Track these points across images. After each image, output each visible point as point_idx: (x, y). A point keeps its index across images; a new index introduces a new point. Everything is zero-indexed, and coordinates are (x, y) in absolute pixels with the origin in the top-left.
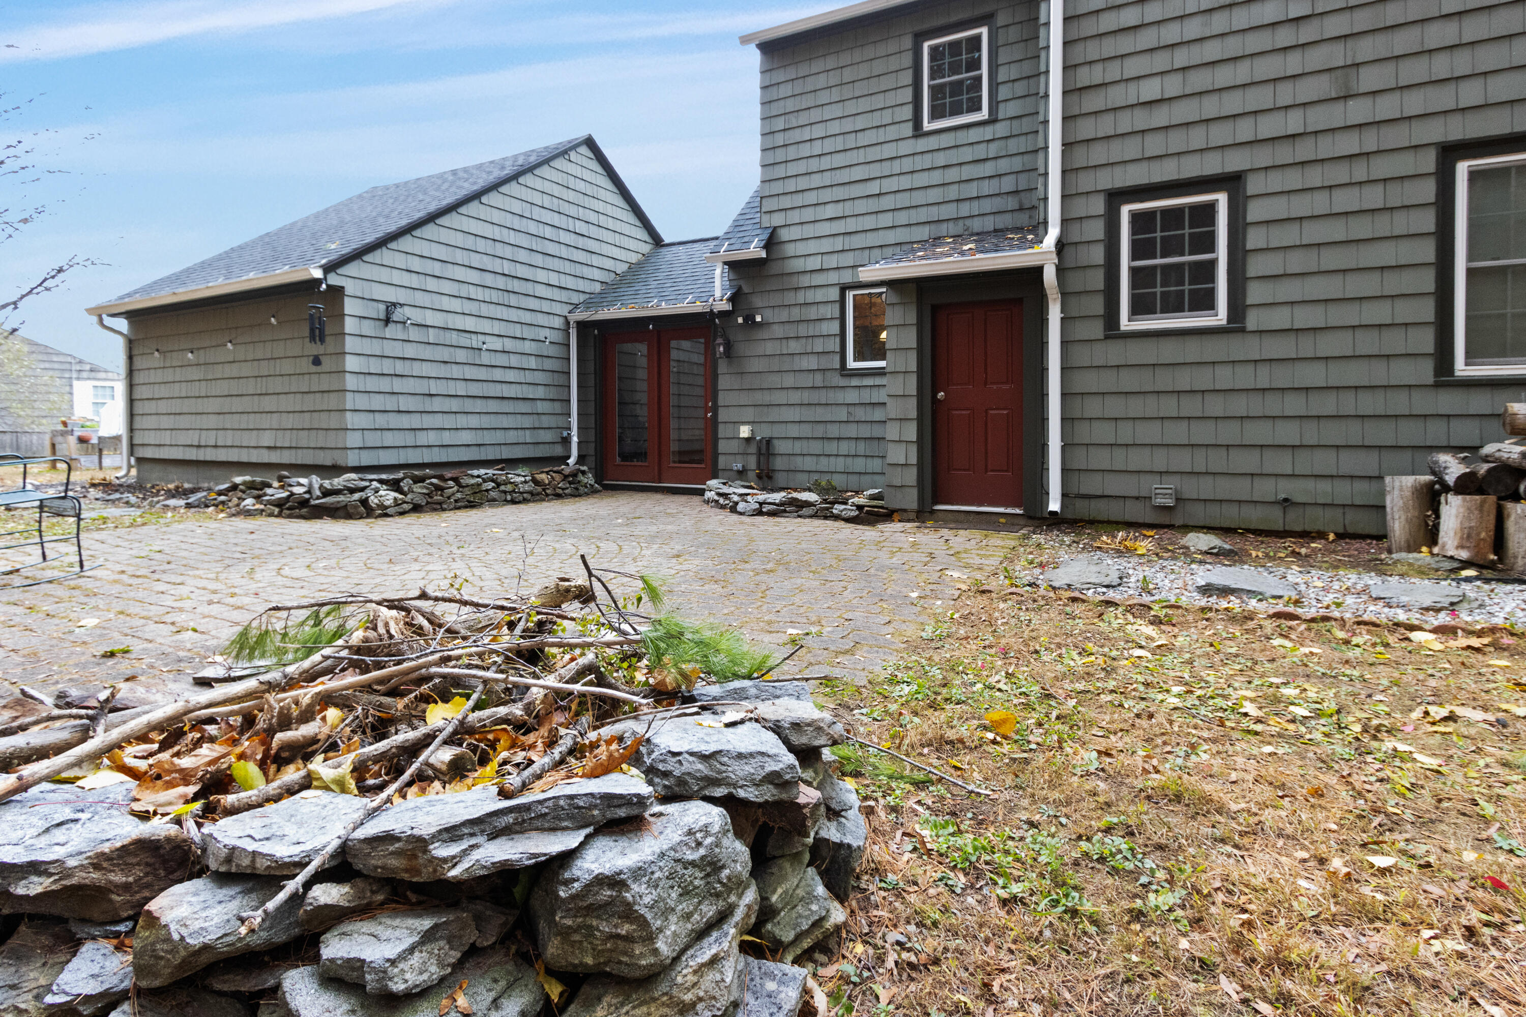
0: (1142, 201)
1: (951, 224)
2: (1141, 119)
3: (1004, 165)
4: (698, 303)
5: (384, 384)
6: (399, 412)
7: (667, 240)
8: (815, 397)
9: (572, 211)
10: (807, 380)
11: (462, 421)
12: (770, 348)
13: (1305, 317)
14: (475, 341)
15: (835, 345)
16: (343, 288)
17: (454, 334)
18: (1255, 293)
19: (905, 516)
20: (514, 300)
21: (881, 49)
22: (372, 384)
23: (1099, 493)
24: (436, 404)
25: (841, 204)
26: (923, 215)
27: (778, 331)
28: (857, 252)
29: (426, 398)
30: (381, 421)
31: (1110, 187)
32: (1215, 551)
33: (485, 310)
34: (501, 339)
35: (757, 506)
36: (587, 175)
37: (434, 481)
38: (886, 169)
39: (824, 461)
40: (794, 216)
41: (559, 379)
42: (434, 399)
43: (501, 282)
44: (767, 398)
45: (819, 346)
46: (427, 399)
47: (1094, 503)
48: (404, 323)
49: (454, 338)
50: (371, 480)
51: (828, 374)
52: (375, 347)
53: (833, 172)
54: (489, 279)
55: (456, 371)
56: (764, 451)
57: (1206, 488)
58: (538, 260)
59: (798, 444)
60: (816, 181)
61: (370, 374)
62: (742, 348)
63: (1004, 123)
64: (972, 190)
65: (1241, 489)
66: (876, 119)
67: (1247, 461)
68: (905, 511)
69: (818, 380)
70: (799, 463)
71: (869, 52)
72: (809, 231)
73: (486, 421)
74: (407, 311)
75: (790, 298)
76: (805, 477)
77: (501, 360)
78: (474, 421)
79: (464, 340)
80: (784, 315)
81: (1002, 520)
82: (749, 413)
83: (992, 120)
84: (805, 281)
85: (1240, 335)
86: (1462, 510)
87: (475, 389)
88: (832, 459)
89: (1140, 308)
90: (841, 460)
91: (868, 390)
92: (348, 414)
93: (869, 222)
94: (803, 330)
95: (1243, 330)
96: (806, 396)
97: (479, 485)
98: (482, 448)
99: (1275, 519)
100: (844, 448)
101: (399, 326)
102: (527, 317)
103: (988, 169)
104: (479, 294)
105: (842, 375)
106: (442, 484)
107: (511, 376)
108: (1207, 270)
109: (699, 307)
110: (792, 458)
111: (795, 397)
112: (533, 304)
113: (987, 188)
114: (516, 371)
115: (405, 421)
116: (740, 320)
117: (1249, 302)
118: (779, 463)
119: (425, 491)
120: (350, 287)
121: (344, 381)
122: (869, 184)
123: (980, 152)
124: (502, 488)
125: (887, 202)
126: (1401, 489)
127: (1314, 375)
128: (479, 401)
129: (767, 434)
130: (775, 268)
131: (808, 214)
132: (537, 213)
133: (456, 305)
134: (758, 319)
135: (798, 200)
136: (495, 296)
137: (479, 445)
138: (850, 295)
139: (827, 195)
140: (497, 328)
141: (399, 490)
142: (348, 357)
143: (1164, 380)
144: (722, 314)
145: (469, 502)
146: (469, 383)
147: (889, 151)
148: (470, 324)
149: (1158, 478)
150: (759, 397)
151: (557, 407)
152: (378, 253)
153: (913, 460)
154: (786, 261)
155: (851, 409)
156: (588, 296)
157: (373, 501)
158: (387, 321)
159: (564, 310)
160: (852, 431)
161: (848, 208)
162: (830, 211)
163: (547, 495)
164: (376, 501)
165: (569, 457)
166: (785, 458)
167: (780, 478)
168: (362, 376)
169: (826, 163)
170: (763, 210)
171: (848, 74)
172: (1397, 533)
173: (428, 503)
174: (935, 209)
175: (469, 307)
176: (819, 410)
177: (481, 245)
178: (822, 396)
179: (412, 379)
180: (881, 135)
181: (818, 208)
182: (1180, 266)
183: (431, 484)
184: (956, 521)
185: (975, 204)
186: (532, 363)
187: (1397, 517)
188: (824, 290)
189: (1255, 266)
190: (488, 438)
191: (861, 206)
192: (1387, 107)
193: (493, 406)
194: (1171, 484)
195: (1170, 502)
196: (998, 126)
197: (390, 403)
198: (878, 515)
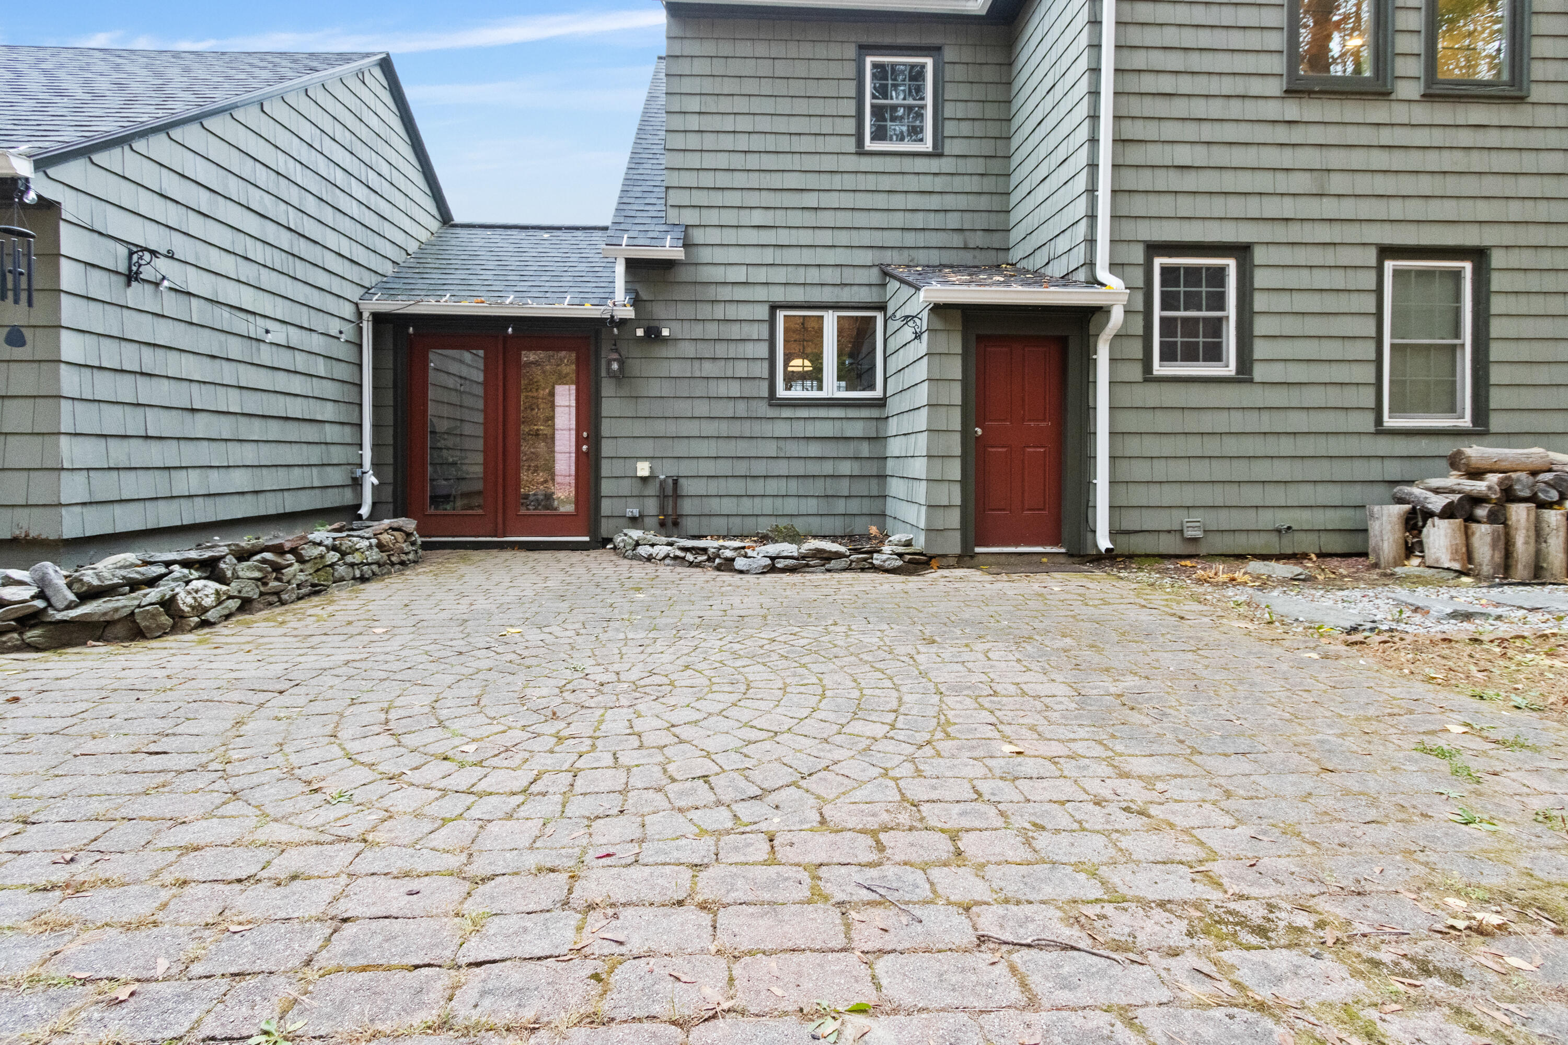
0: (1170, 256)
1: (895, 252)
2: (1175, 181)
3: (950, 202)
4: (588, 306)
5: (125, 389)
6: (147, 437)
7: (457, 219)
8: (736, 429)
9: (365, 154)
10: (728, 409)
11: (238, 454)
12: (676, 369)
13: (1297, 373)
14: (255, 327)
15: (762, 370)
16: (59, 203)
17: (226, 313)
18: (1260, 350)
19: (945, 562)
20: (301, 270)
21: (821, 51)
22: (105, 386)
23: (1138, 529)
24: (200, 426)
25: (772, 211)
26: (866, 238)
27: (688, 350)
28: (790, 269)
29: (186, 414)
30: (119, 453)
31: (1148, 239)
32: (1302, 577)
33: (268, 280)
34: (284, 326)
35: (768, 562)
36: (381, 110)
37: (268, 556)
38: (825, 182)
39: (747, 502)
40: (712, 217)
41: (349, 394)
42: (198, 416)
43: (284, 239)
44: (672, 428)
45: (741, 370)
46: (188, 416)
47: (1134, 539)
48: (157, 285)
49: (224, 318)
50: (168, 564)
51: (754, 403)
52: (106, 320)
53: (763, 175)
54: (271, 232)
55: (228, 373)
56: (669, 491)
57: (1224, 520)
58: (328, 215)
59: (713, 484)
60: (740, 180)
61: (100, 368)
62: (637, 367)
63: (950, 159)
64: (918, 221)
65: (1248, 520)
66: (814, 125)
67: (1253, 495)
68: (944, 556)
69: (741, 409)
70: (714, 505)
71: (807, 50)
72: (730, 236)
73: (267, 455)
74: (162, 264)
75: (705, 311)
76: (722, 522)
77: (283, 359)
78: (249, 454)
79: (240, 324)
80: (697, 331)
81: (1045, 560)
82: (648, 447)
83: (937, 153)
84: (725, 293)
85: (1248, 385)
86: (1449, 531)
87: (253, 404)
88: (757, 500)
89: (1168, 355)
90: (768, 501)
91: (802, 422)
92: (64, 441)
93: (805, 237)
94: (721, 350)
95: (1251, 381)
96: (724, 428)
97: (322, 557)
98: (261, 497)
99: (1274, 545)
100: (772, 487)
101: (149, 288)
102: (316, 299)
103: (934, 202)
104: (257, 252)
105: (770, 405)
106: (279, 560)
107: (297, 385)
108: (1216, 327)
109: (589, 311)
110: (704, 499)
111: (710, 428)
112: (322, 279)
113: (934, 221)
114: (303, 378)
115: (155, 454)
116: (640, 332)
117: (1255, 357)
118: (687, 507)
119: (257, 574)
120: (71, 206)
121: (57, 379)
122: (805, 195)
123: (927, 183)
124: (349, 559)
125: (826, 219)
126: (1389, 516)
127: (1297, 421)
128: (257, 422)
129: (673, 472)
130: (685, 274)
131: (729, 217)
132: (329, 147)
133: (227, 265)
134: (665, 332)
135: (717, 199)
136: (278, 260)
137: (256, 492)
138: (781, 315)
139: (753, 199)
140: (280, 309)
141: (221, 579)
142: (65, 335)
143: (1192, 423)
144: (623, 321)
145: (313, 585)
146: (244, 392)
147: (829, 163)
148: (247, 298)
149: (1185, 512)
150: (660, 428)
151: (347, 434)
152: (116, 152)
153: (957, 501)
154: (700, 268)
155: (781, 443)
156: (380, 278)
157: (185, 600)
158: (131, 277)
159: (354, 293)
160: (782, 468)
161: (779, 218)
162: (758, 217)
163: (393, 564)
164: (189, 600)
165: (359, 506)
166: (697, 501)
167: (690, 525)
168: (88, 372)
169: (753, 162)
170: (670, 202)
171: (781, 68)
172: (1386, 551)
173: (262, 594)
174: (878, 234)
175: (247, 272)
176: (742, 444)
177: (262, 177)
178: (746, 428)
179: (165, 382)
180: (820, 144)
181: (743, 212)
182: (1196, 320)
183: (264, 561)
184: (998, 564)
185: (921, 235)
186: (320, 367)
187: (1385, 538)
188: (750, 307)
189: (1261, 326)
190: (270, 480)
191: (796, 218)
192: (1347, 209)
193: (274, 430)
194: (1198, 516)
195: (1199, 534)
196: (944, 160)
197: (132, 422)
198: (917, 563)
